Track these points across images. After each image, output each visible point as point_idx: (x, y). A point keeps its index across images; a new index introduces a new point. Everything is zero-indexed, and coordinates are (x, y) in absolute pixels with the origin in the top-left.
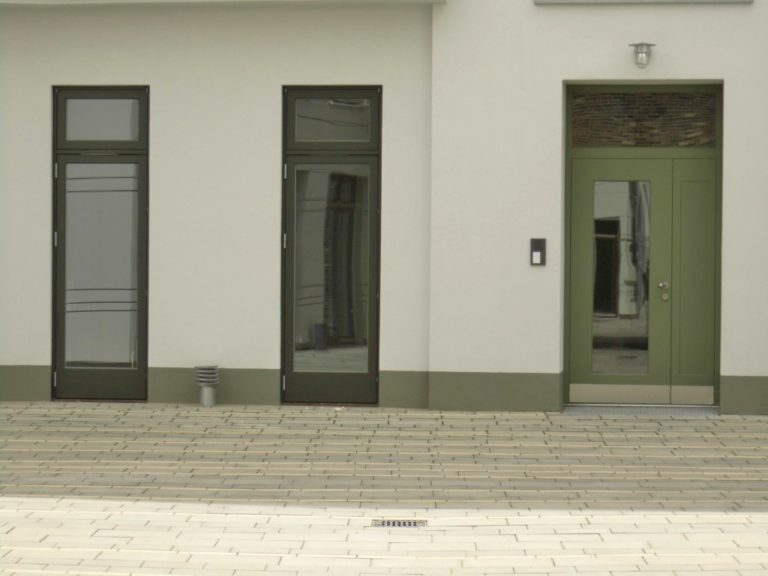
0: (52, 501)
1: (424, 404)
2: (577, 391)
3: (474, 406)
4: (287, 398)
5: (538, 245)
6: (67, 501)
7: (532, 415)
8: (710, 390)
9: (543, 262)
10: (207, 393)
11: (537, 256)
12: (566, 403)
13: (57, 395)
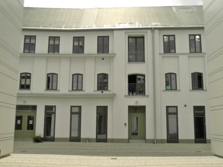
0: (72, 156)
1: (112, 142)
2: (130, 141)
3: (118, 142)
4: (97, 142)
5: (125, 124)
6: (74, 156)
7: (125, 144)
8: (145, 141)
9: (126, 126)
10: (88, 141)
11: (125, 125)
12: (128, 142)
13: (70, 141)
